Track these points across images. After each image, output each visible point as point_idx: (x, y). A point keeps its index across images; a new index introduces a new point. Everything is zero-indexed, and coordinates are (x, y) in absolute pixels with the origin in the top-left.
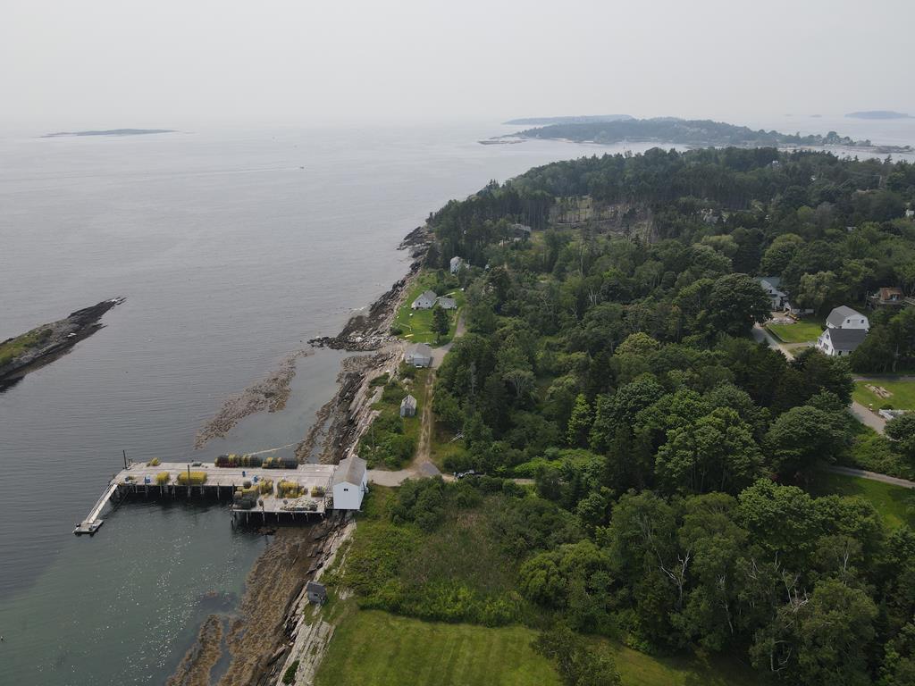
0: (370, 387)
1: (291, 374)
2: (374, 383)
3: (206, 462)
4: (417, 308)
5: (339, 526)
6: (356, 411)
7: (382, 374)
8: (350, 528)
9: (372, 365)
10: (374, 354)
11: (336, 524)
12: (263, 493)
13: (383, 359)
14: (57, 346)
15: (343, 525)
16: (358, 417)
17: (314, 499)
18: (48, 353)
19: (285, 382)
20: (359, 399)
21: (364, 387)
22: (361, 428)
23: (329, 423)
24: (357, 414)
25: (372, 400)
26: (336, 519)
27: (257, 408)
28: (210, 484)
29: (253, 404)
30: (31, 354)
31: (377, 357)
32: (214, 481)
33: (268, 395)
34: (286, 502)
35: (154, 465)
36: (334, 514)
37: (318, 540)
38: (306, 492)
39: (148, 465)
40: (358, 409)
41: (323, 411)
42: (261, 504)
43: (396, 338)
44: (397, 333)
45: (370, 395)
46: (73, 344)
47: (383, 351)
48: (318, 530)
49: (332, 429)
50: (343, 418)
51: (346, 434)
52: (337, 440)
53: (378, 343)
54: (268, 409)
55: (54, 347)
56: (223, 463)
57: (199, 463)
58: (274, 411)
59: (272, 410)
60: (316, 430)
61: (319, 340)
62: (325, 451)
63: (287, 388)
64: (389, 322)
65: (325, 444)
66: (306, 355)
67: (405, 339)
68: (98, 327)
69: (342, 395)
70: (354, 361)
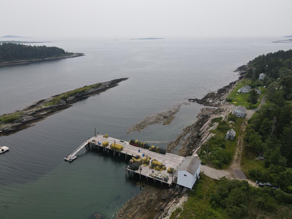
0: (212, 122)
1: (177, 111)
2: (214, 120)
3: (126, 141)
4: (240, 92)
5: (178, 195)
6: (202, 132)
7: (219, 117)
8: (184, 199)
9: (215, 112)
10: (216, 108)
11: (176, 193)
12: (144, 163)
13: (221, 111)
14: (101, 89)
15: (180, 196)
16: (203, 135)
17: (168, 174)
18: (97, 91)
19: (174, 113)
20: (205, 127)
21: (209, 121)
22: (203, 141)
23: (188, 135)
24: (203, 133)
25: (212, 128)
26: (177, 191)
27: (158, 122)
28: (123, 152)
29: (157, 120)
30: (92, 90)
31: (218, 110)
32: (125, 151)
33: (164, 117)
34: (153, 172)
35: (106, 137)
36: (177, 187)
37: (164, 200)
38: (165, 169)
39: (104, 137)
40: (204, 131)
41: (186, 129)
42: (141, 170)
43: (228, 103)
44: (229, 101)
45: (211, 125)
46: (107, 89)
47: (221, 108)
48: (165, 194)
49: (188, 138)
50: (195, 134)
51: (195, 142)
52: (190, 144)
53: (219, 104)
54: (162, 123)
55: (100, 89)
56: (132, 143)
57: (123, 140)
58: (164, 125)
59: (164, 124)
60: (181, 137)
61: (193, 99)
62: (183, 149)
63: (174, 116)
64: (226, 96)
65: (184, 145)
66: (186, 104)
67: (233, 104)
68: (117, 85)
69: (197, 123)
70: (207, 109)
